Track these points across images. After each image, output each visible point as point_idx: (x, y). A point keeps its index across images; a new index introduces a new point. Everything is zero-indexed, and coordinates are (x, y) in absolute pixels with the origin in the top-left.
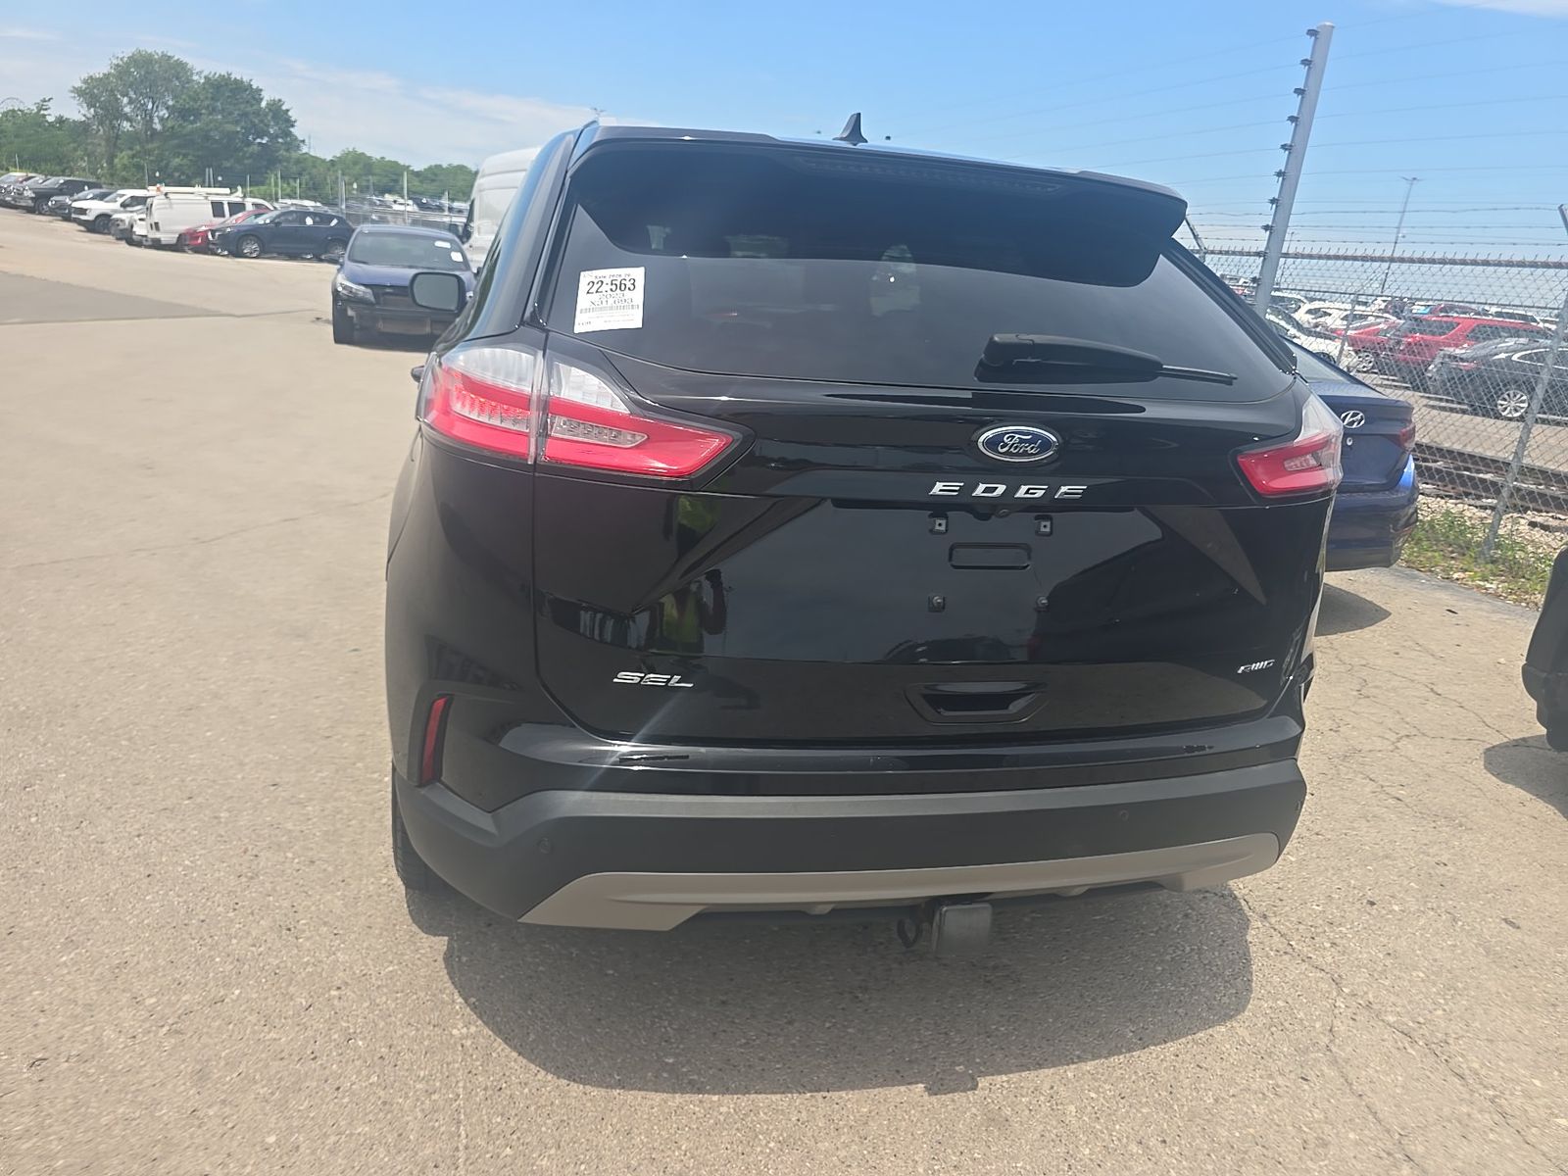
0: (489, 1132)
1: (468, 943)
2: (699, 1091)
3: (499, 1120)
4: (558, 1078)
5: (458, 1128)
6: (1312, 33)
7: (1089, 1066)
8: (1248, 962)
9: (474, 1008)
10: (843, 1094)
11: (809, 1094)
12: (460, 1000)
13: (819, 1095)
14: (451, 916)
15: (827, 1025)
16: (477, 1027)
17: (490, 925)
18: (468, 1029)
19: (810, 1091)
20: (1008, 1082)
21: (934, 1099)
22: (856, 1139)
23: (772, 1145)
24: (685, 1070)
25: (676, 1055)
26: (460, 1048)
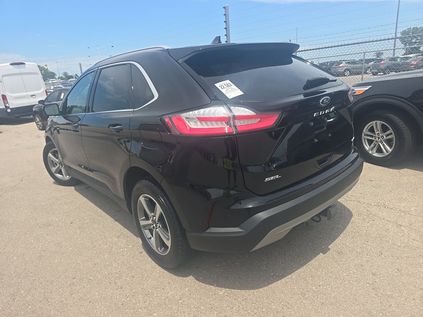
0: (255, 308)
1: (198, 274)
2: (285, 277)
3: (254, 305)
4: (255, 290)
5: (248, 311)
6: (224, 8)
7: (342, 235)
8: (344, 206)
9: (216, 286)
10: (310, 262)
11: (305, 266)
12: (212, 287)
13: (307, 265)
14: (186, 271)
15: (292, 252)
16: (224, 290)
17: (198, 268)
18: (222, 291)
19: (304, 265)
20: (333, 245)
21: (326, 254)
22: (323, 269)
23: (310, 278)
24: (277, 274)
25: (272, 272)
26: (226, 296)
